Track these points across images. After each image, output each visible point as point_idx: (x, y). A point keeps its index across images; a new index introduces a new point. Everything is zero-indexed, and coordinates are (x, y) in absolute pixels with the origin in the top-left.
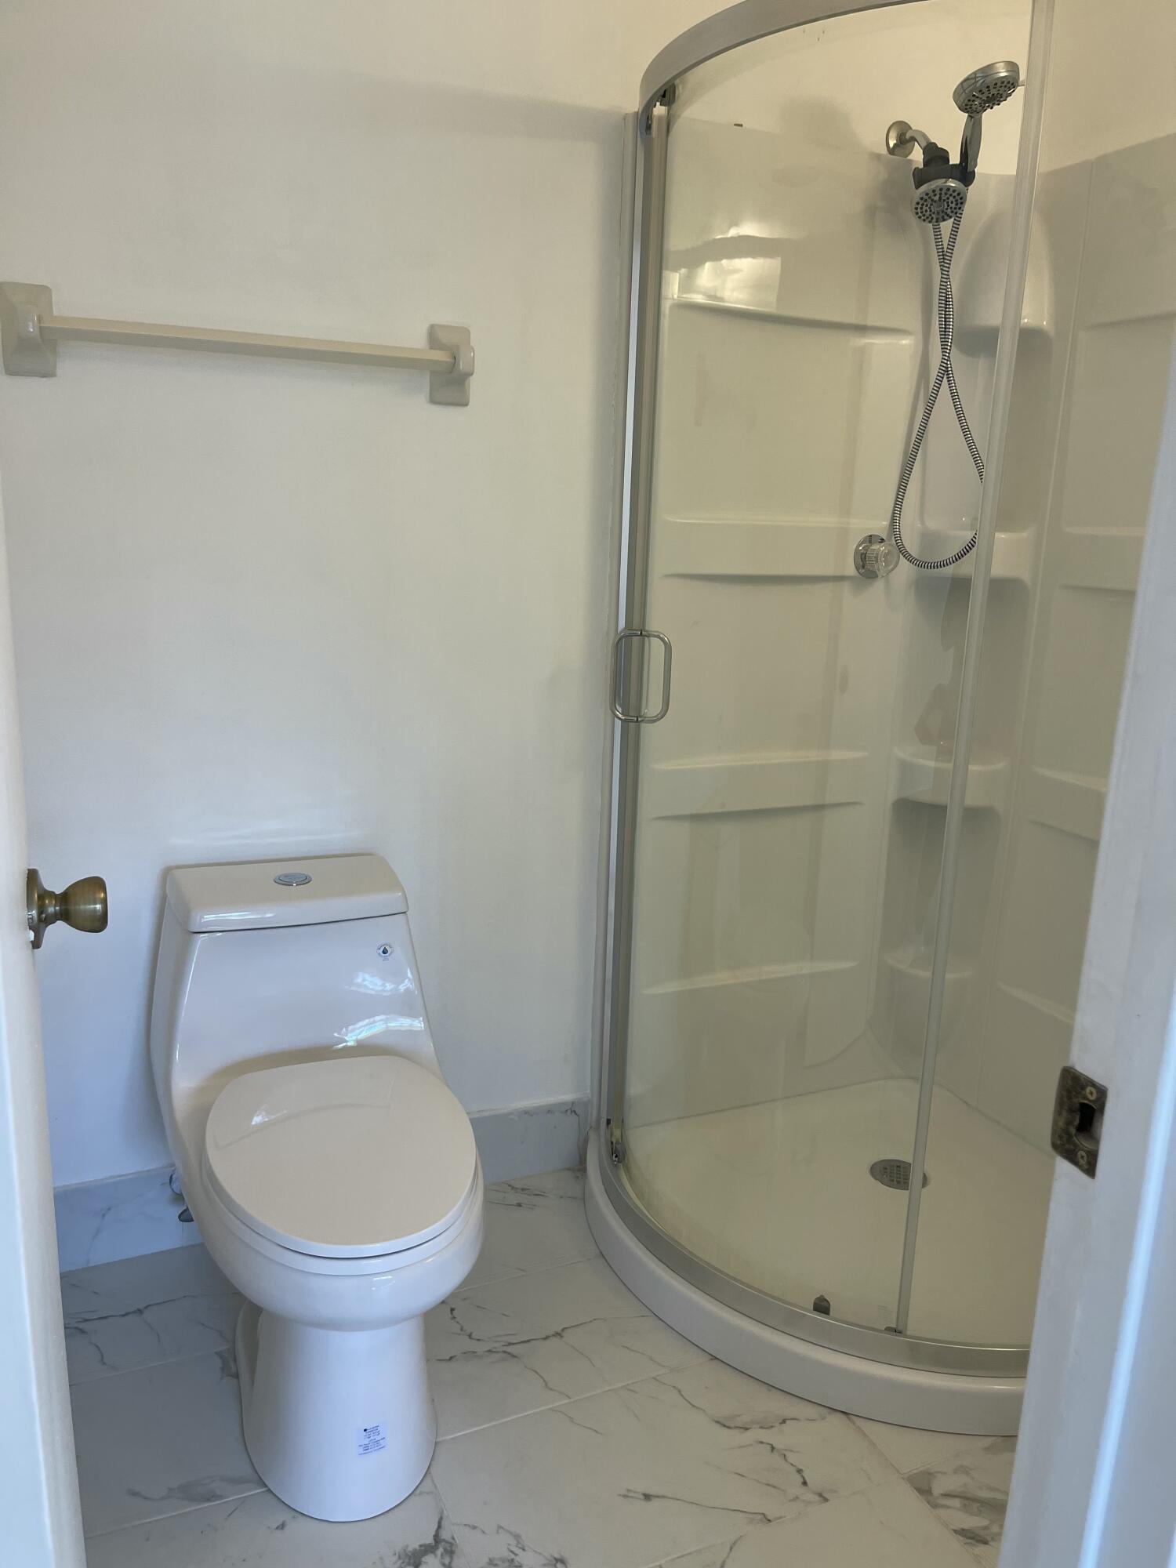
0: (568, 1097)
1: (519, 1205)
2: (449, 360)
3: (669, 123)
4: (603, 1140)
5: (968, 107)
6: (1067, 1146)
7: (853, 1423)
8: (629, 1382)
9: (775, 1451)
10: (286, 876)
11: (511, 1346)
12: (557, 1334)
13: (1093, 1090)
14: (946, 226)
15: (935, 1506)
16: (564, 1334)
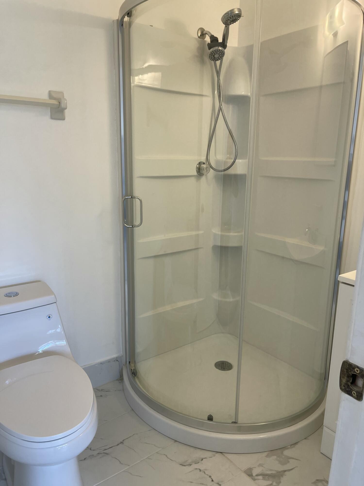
0: (115, 356)
1: (101, 396)
2: (57, 103)
3: (130, 24)
4: (128, 369)
5: (226, 23)
6: (347, 389)
7: (224, 456)
8: (149, 456)
9: (201, 471)
10: (9, 293)
11: (106, 450)
12: (122, 442)
13: (358, 369)
14: (218, 62)
15: (254, 480)
16: (124, 442)
